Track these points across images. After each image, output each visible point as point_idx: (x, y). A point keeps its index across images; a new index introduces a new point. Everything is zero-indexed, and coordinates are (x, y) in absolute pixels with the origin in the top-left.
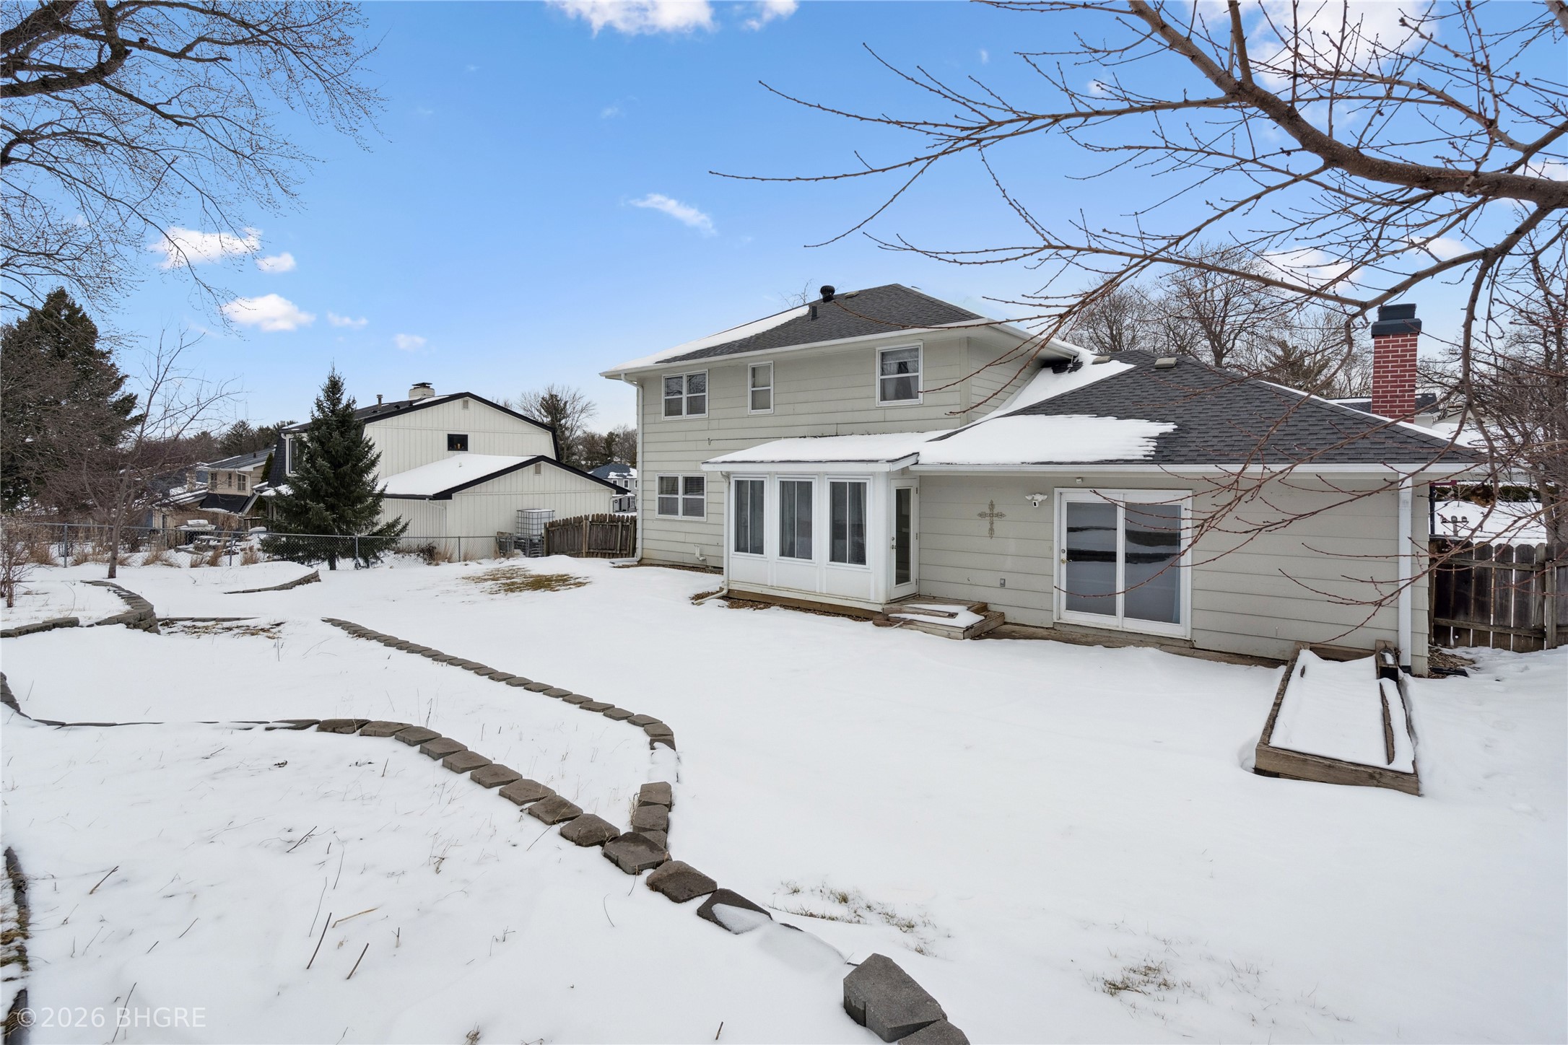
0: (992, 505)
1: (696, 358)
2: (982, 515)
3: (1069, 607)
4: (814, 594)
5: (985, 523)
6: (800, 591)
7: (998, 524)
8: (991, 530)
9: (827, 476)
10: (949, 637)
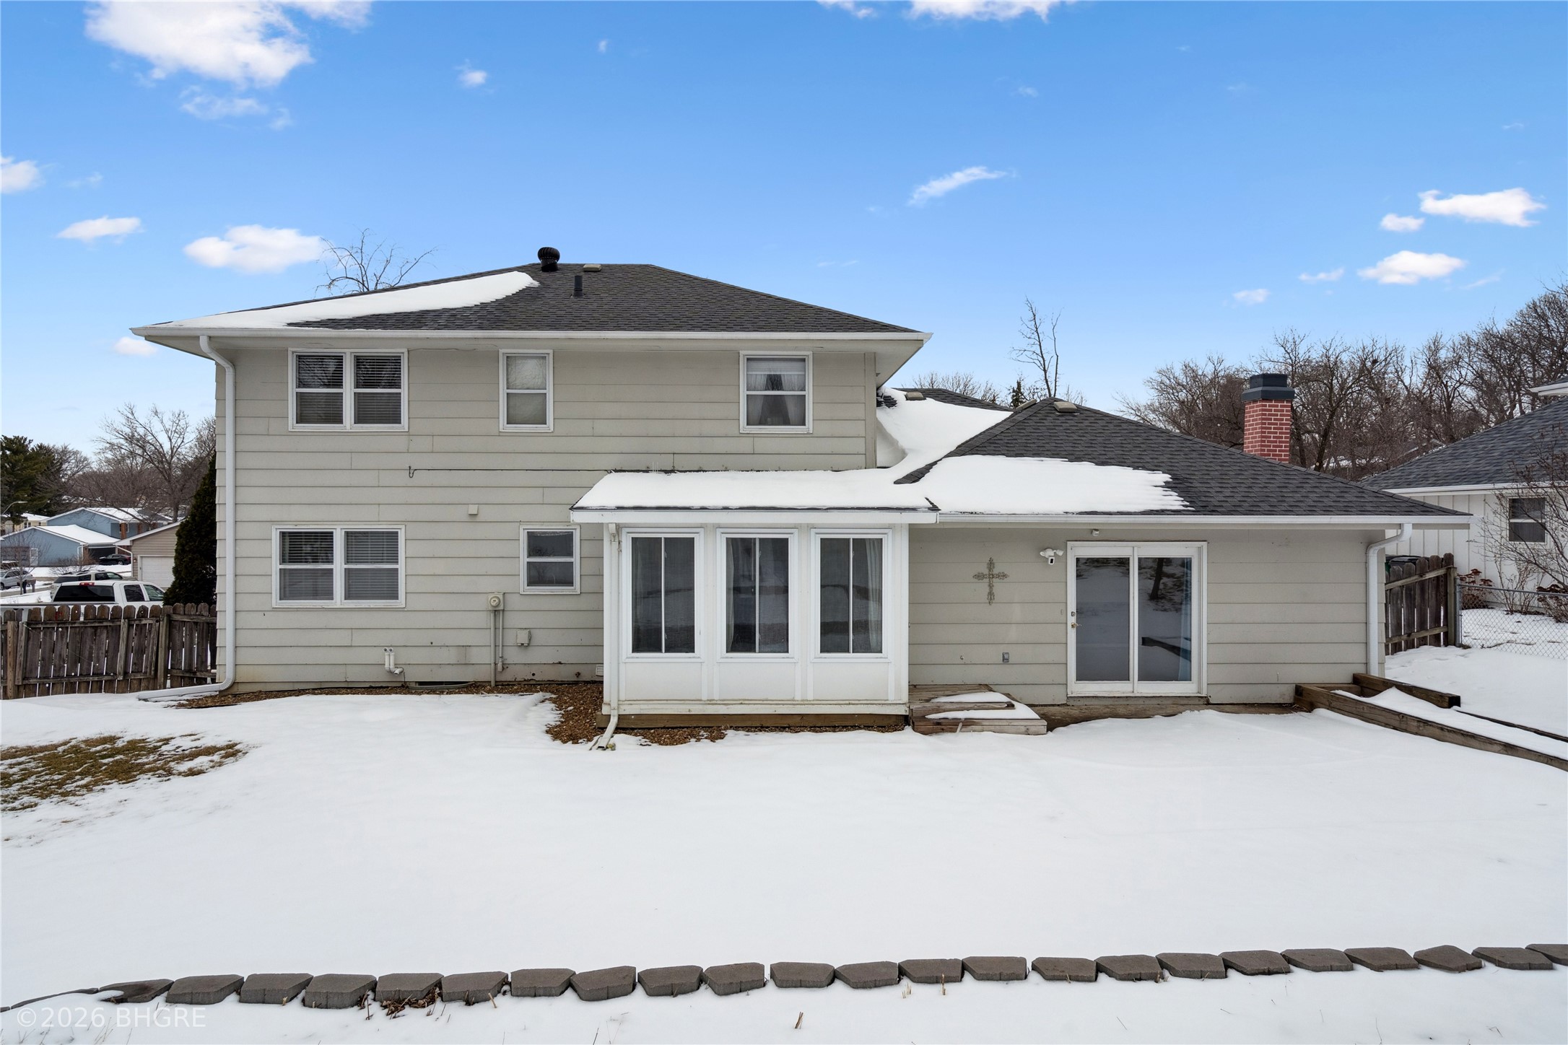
0: (991, 564)
1: (367, 327)
2: (979, 576)
3: (1081, 677)
4: (793, 702)
5: (983, 587)
6: (764, 702)
7: (998, 586)
8: (991, 594)
9: (813, 531)
10: (1027, 733)
